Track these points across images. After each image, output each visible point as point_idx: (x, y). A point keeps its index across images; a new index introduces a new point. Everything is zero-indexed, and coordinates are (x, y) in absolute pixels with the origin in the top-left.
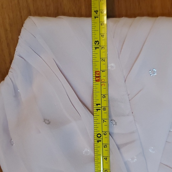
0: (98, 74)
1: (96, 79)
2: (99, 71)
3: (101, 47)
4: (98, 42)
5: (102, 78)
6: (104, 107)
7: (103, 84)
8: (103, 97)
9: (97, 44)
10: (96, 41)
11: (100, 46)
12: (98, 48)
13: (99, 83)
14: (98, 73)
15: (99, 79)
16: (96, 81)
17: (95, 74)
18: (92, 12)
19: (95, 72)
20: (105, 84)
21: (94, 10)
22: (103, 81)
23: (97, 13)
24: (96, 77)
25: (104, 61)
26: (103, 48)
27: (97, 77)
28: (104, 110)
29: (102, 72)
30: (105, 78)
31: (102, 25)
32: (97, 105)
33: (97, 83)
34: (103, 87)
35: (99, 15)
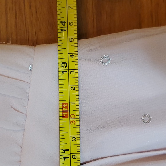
0: (66, 108)
1: (63, 114)
2: (67, 104)
3: (70, 71)
4: (65, 64)
5: (71, 112)
6: (74, 154)
7: (73, 122)
8: (73, 139)
9: (64, 66)
10: (63, 63)
11: (68, 69)
12: (66, 72)
13: (67, 120)
14: (66, 106)
15: (67, 114)
16: (63, 117)
17: (61, 107)
18: (58, 23)
19: (61, 104)
20: (76, 121)
21: (60, 21)
22: (73, 116)
23: (64, 25)
24: (63, 111)
25: (74, 90)
26: (72, 72)
27: (65, 112)
28: (74, 158)
29: (72, 104)
30: (75, 113)
31: (71, 41)
32: (64, 151)
33: (65, 120)
34: (72, 125)
35: (67, 28)
